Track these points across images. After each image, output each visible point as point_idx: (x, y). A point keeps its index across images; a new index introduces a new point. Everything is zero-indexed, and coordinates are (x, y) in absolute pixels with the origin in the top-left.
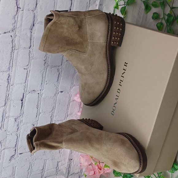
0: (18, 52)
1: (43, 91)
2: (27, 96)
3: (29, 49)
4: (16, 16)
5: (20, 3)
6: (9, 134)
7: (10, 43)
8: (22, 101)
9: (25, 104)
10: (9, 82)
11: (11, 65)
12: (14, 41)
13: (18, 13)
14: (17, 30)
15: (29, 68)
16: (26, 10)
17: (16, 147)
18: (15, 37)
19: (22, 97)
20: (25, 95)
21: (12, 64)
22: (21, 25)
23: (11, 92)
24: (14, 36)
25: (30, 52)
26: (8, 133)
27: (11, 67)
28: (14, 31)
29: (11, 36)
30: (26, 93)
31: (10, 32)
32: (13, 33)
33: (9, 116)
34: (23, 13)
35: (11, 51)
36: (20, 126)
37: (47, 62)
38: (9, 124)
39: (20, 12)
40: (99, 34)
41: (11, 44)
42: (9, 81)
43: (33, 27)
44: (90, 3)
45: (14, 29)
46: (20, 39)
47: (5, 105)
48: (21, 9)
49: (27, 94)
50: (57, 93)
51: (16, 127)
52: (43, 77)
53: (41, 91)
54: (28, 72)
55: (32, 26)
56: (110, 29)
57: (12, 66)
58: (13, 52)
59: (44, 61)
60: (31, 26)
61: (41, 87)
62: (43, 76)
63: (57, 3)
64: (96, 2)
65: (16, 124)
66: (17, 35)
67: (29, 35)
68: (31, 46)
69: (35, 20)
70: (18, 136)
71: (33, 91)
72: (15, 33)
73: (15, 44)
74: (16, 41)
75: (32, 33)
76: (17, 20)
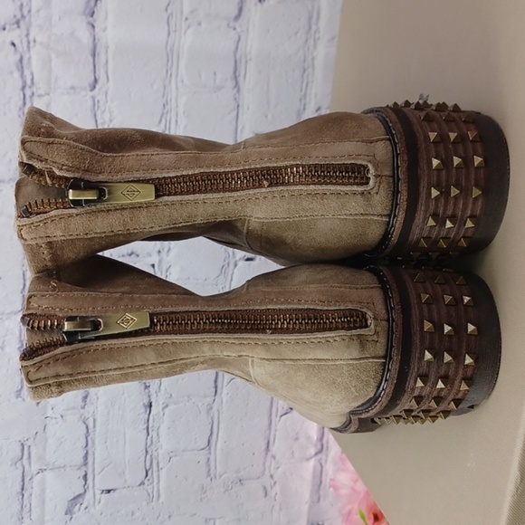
0: (48, 105)
1: (171, 254)
3: (91, 94)
6: (53, 416)
7: (11, 73)
12: (25, 61)
14: (33, 19)
17: (86, 464)
18: (29, 47)
24: (25, 44)
25: (95, 104)
26: (49, 413)
28: (22, 23)
29: (14, 44)
31: (7, 27)
32: (18, 30)
35: (21, 103)
41: (17, 75)
43: (96, 5)
45: (23, 17)
46: (49, 56)
50: (232, 265)
53: (164, 254)
55: (92, 2)
60: (89, 3)
66: (38, 39)
67: (84, 35)
68: (96, 81)
70: (91, 426)
71: (130, 255)
72: (28, 30)
73: (32, 74)
74: (34, 62)
75: (96, 29)
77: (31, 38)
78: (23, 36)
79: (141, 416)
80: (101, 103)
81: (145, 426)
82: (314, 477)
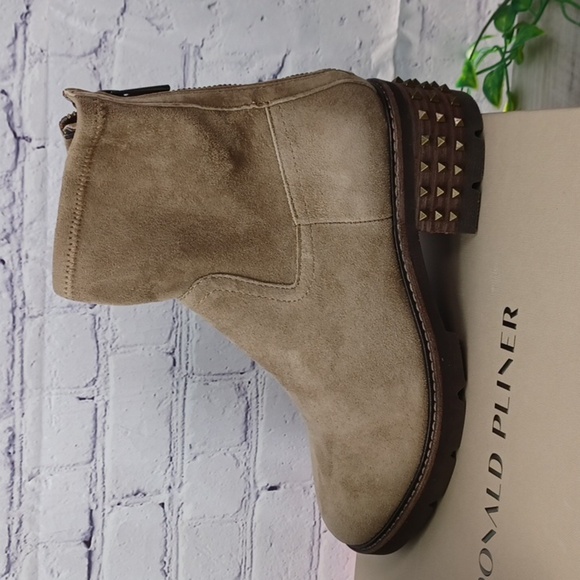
0: (42, 327)
1: (184, 489)
2: (110, 519)
3: (91, 311)
4: (17, 176)
5: (26, 117)
8: (88, 543)
9: (105, 559)
10: (17, 465)
11: (16, 387)
12: (15, 279)
13: (20, 158)
14: (24, 233)
15: (102, 393)
16: (56, 145)
18: (20, 263)
19: (86, 526)
20: (97, 515)
21: (22, 383)
22: (43, 211)
23: (33, 508)
24: (16, 260)
25: (95, 322)
27: (18, 395)
28: (12, 237)
29: (2, 261)
30: (100, 509)
32: (8, 245)
34: (45, 158)
35: (10, 327)
37: (184, 358)
39: (29, 148)
40: (342, 179)
41: (5, 295)
42: (16, 458)
45: (14, 230)
46: (44, 272)
47: (8, 572)
48: (35, 143)
49: (108, 509)
50: (253, 496)
52: (174, 428)
53: (174, 490)
54: (101, 412)
56: (396, 148)
57: (22, 391)
58: (18, 329)
59: (170, 358)
61: (168, 474)
62: (174, 423)
66: (31, 254)
71: (136, 495)
72: (19, 245)
73: (24, 293)
74: (26, 280)
76: (22, 191)
77: (23, 254)
78: (14, 252)
80: (102, 322)
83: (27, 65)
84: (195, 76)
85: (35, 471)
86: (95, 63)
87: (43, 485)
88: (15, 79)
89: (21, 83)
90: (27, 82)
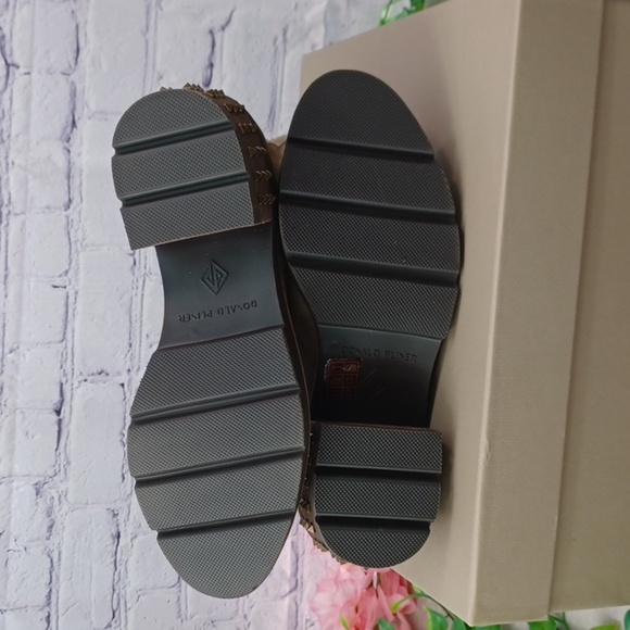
0: (23, 224)
2: (78, 393)
3: (65, 213)
4: (6, 96)
5: (15, 49)
6: (16, 548)
8: (58, 412)
9: (72, 427)
11: (1, 273)
13: (10, 81)
14: (12, 143)
15: (73, 283)
16: (39, 72)
17: (49, 604)
18: (7, 169)
19: (57, 398)
20: (67, 388)
21: (6, 269)
22: (27, 127)
23: (12, 378)
24: (4, 165)
25: (69, 223)
26: (12, 546)
27: (2, 279)
30: (69, 383)
33: (10, 476)
34: (30, 83)
36: (58, 515)
37: (142, 261)
38: (13, 506)
39: (17, 74)
43: (72, 131)
44: (285, 41)
46: (27, 177)
48: (22, 70)
49: (76, 384)
51: (40, 521)
52: (133, 319)
53: (133, 373)
54: (71, 300)
55: (69, 129)
58: (4, 223)
59: (131, 258)
60: (65, 129)
61: (128, 359)
62: (133, 314)
63: (155, 44)
64: (312, 34)
65: (41, 505)
66: (17, 162)
67: (60, 159)
68: (70, 201)
69: (78, 106)
70: (55, 560)
71: (100, 374)
72: (7, 153)
73: (10, 194)
74: (12, 183)
75: (72, 154)
76: (11, 108)
77: (10, 160)
78: (3, 158)
79: (109, 548)
80: (75, 222)
81: (113, 559)
82: (289, 617)
83: (18, 7)
84: (156, 23)
85: (15, 346)
86: (74, 8)
87: (22, 358)
88: (8, 16)
89: (12, 20)
90: (18, 20)
